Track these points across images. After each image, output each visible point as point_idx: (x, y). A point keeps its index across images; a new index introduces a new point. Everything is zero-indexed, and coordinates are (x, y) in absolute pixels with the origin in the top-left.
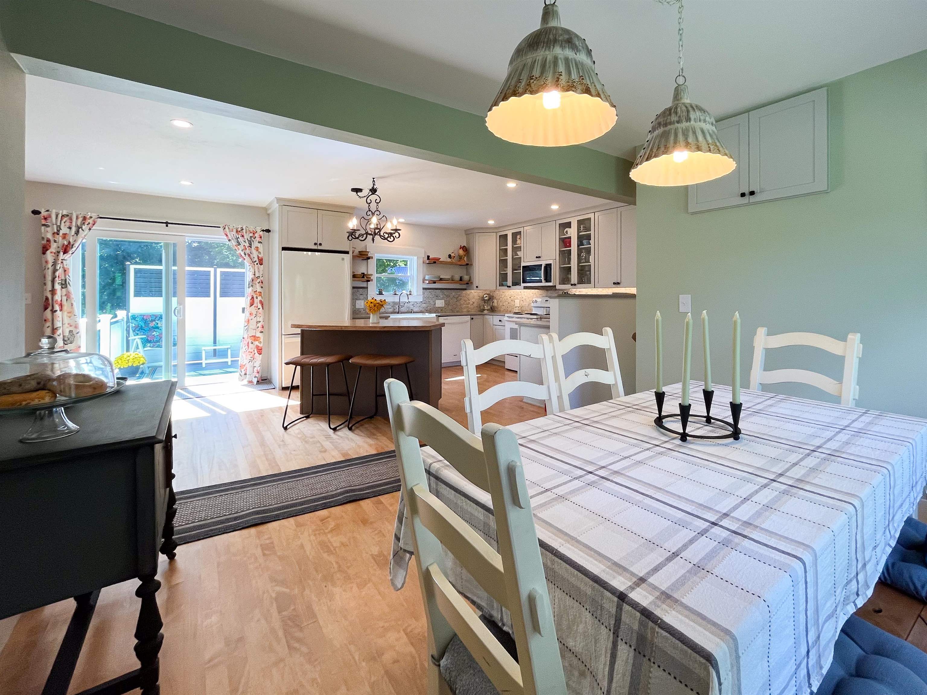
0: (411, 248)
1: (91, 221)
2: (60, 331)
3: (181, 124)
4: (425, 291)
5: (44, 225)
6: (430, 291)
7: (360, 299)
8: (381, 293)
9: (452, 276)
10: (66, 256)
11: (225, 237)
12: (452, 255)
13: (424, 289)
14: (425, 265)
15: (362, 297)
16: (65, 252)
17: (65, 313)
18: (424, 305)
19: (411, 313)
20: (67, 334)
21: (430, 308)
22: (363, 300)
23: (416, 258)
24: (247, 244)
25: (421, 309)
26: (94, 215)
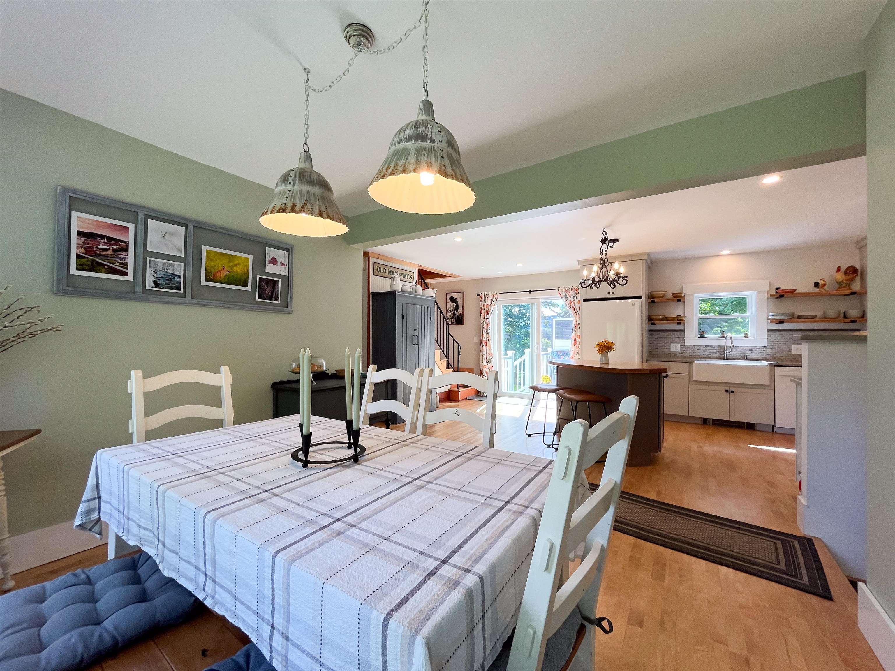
0: (746, 282)
1: (496, 296)
2: (485, 357)
3: (458, 239)
4: (770, 333)
5: (481, 301)
6: (781, 332)
7: (676, 342)
8: (702, 336)
9: (824, 312)
10: (488, 317)
11: (559, 296)
12: (821, 282)
13: (768, 330)
14: (771, 300)
15: (677, 340)
16: (487, 314)
17: (488, 347)
18: (771, 351)
19: (744, 359)
20: (488, 358)
21: (781, 355)
22: (679, 343)
23: (755, 293)
24: (572, 299)
25: (764, 356)
26: (498, 293)
